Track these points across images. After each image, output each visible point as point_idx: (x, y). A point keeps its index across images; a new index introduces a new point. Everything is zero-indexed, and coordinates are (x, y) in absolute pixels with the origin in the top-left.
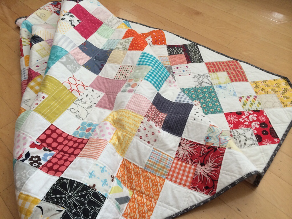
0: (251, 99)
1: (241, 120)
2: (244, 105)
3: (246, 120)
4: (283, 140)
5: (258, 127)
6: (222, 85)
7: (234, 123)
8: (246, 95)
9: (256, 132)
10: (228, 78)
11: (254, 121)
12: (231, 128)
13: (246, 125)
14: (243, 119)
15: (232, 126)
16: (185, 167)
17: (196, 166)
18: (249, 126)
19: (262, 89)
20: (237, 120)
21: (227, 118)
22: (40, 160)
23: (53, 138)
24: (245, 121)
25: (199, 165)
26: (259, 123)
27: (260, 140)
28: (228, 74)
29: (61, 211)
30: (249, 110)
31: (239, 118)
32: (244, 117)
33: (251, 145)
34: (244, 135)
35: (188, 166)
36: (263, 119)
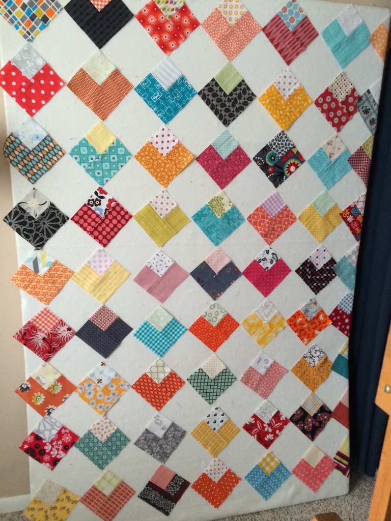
1: (60, 442)
3: (57, 447)
5: (46, 448)
7: (63, 435)
9: (44, 441)
11: (51, 450)
12: (63, 428)
13: (54, 441)
14: (60, 444)
17: (46, 334)
18: (51, 442)
20: (63, 439)
22: (96, 205)
24: (57, 445)
25: (46, 336)
26: (47, 451)
27: (36, 437)
29: (36, 216)
30: (62, 459)
31: (63, 443)
32: (61, 447)
33: (39, 427)
34: (50, 431)
35: (49, 329)
36: (46, 458)
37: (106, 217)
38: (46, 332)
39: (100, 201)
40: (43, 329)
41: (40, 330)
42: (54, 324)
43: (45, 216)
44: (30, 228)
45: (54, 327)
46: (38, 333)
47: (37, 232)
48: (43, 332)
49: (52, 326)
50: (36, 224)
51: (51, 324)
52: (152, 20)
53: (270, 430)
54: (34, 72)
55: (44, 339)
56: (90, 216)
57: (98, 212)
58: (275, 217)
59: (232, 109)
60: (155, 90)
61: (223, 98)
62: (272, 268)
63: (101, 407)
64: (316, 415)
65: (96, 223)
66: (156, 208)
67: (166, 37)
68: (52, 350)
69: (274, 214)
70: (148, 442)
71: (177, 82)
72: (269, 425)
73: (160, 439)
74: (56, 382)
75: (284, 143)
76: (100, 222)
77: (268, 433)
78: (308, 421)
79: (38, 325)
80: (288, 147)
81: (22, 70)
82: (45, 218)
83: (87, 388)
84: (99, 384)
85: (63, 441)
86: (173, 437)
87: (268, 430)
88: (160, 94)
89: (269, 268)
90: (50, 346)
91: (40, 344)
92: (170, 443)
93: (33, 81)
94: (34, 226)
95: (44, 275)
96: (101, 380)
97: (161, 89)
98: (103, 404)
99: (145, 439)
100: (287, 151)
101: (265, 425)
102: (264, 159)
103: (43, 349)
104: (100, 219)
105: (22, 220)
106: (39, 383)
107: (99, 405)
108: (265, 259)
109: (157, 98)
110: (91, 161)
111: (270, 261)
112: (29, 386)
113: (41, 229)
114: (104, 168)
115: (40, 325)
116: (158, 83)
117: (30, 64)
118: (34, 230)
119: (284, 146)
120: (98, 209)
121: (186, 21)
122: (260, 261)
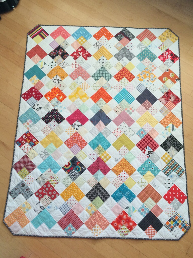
0: (162, 45)
1: (164, 57)
2: (162, 50)
3: (166, 56)
4: (179, 57)
5: (170, 56)
6: (149, 45)
7: (163, 60)
8: (160, 45)
9: (171, 59)
10: (149, 40)
11: (168, 55)
12: (163, 62)
13: (167, 58)
15: (163, 61)
16: (169, 103)
17: (170, 100)
18: (168, 58)
19: (164, 39)
20: (163, 58)
21: (160, 59)
22: (150, 151)
23: (142, 146)
25: (170, 99)
26: (170, 55)
27: (173, 61)
28: (148, 38)
29: (172, 147)
30: (164, 51)
31: (163, 56)
32: (164, 55)
33: (172, 65)
34: (168, 62)
35: (169, 102)
36: (170, 52)
37: (146, 146)
38: (170, 101)
39: (149, 153)
40: (171, 102)
41: (172, 102)
42: (166, 104)
43: (169, 147)
44: (175, 142)
45: (167, 103)
46: (173, 101)
47: (172, 141)
48: (171, 101)
49: (168, 103)
50: (172, 144)
51: (168, 104)
52: (131, 224)
53: (79, 53)
54: (174, 201)
55: (170, 98)
56: (153, 146)
57: (150, 148)
58: (74, 144)
59: (96, 190)
60: (129, 196)
61: (100, 194)
62: (75, 121)
63: (147, 70)
64: (57, 55)
65: (150, 144)
66: (127, 149)
67: (125, 217)
68: (167, 93)
69: (75, 145)
70: (131, 56)
71: (119, 201)
72: (80, 55)
73: (125, 56)
74: (165, 81)
75: (72, 176)
76: (149, 144)
77: (81, 52)
78: (61, 53)
79: (173, 104)
80: (70, 175)
81: (178, 202)
82: (168, 147)
83: (153, 78)
84: (148, 79)
85: (163, 57)
86: (119, 56)
87: (80, 52)
88: (126, 195)
89: (76, 121)
90: (168, 95)
91: (172, 96)
92: (121, 54)
93: (174, 197)
94: (173, 143)
95: (170, 123)
96: (147, 81)
97: (126, 197)
98: (146, 71)
99: (132, 57)
100: (71, 173)
101: (82, 55)
102: (82, 169)
103: (171, 94)
104: (149, 145)
105: (178, 146)
106: (172, 82)
107: (148, 71)
108: (79, 126)
109: (128, 193)
110: (153, 168)
111: (76, 125)
112: (176, 81)
113: (170, 142)
114: (147, 165)
115: (172, 104)
116: (127, 199)
117: (175, 204)
118: (173, 142)
119: (72, 175)
120: (150, 150)
121: (116, 224)
122: (81, 126)
